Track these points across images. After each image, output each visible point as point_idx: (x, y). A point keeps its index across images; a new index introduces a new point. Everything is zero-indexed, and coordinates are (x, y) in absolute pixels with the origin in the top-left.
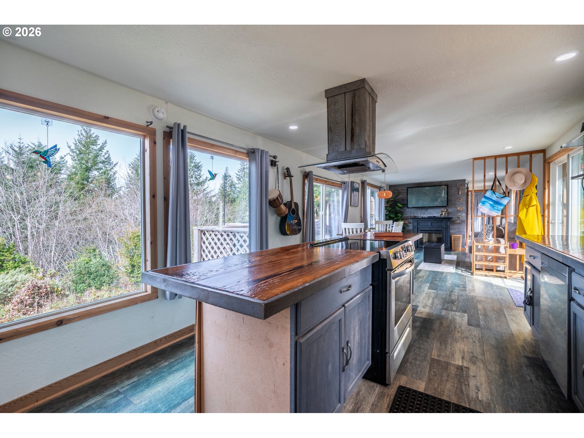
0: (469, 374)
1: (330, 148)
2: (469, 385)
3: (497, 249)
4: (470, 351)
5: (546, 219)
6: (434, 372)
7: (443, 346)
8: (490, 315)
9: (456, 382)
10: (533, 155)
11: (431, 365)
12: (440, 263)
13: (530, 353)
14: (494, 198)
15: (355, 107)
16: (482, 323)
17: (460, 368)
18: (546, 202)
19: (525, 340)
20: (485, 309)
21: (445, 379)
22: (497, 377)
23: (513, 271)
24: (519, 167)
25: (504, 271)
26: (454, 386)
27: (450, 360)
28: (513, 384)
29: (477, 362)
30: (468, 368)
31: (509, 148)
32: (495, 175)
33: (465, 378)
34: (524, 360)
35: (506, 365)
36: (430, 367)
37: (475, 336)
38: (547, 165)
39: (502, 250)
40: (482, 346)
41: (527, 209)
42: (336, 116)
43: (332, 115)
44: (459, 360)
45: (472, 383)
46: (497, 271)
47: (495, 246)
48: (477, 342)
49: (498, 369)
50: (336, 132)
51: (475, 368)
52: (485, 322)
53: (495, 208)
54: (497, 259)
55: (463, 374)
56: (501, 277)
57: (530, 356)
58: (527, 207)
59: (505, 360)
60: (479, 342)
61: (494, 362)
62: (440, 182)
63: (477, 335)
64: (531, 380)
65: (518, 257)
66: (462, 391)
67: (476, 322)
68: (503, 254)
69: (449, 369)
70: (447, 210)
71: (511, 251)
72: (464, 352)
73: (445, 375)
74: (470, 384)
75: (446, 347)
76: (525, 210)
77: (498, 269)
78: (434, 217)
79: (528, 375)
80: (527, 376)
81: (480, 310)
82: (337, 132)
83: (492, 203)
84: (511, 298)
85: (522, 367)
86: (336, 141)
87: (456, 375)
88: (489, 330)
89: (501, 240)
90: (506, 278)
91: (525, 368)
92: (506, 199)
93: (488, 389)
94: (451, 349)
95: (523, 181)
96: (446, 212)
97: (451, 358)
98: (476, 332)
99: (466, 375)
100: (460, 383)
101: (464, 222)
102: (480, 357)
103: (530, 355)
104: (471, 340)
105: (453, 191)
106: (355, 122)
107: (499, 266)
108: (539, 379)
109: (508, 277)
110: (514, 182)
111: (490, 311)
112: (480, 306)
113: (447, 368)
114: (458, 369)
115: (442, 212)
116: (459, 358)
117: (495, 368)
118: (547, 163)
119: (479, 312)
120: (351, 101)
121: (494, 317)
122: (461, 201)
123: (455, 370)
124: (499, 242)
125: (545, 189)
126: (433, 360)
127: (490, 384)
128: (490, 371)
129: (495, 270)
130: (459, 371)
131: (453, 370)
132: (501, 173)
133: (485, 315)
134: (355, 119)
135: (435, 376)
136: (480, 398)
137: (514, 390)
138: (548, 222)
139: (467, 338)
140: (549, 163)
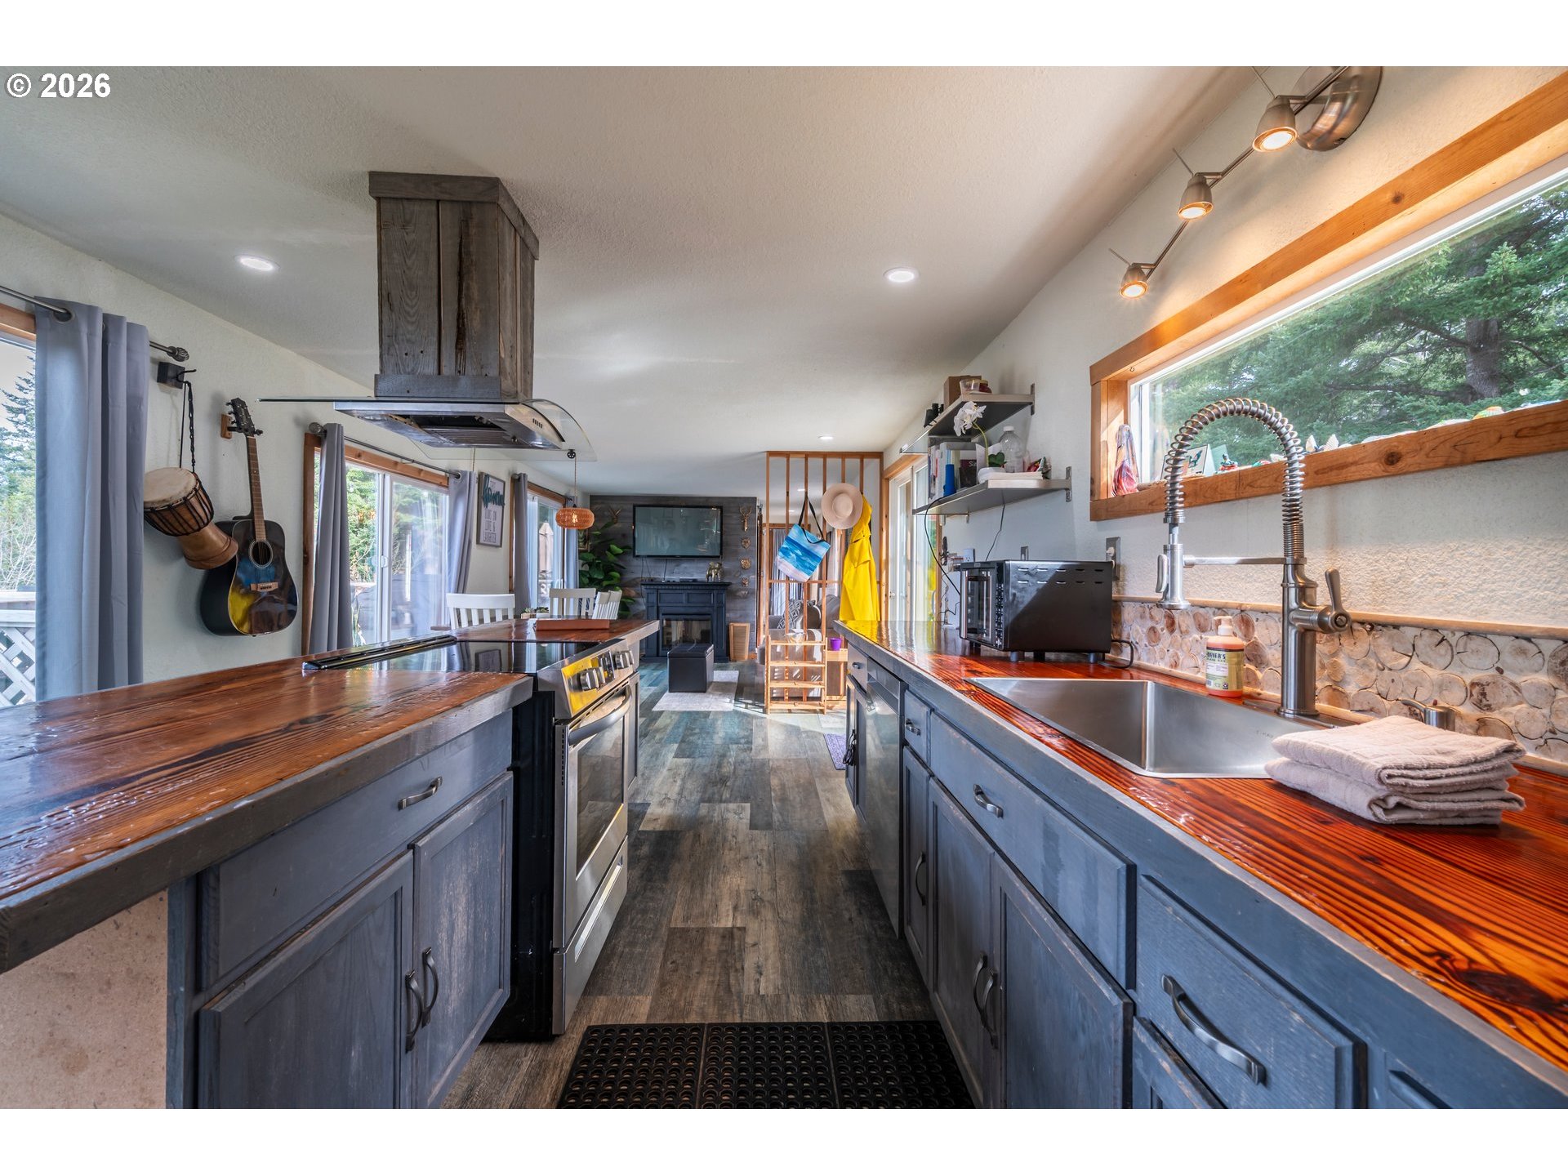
0: (745, 943)
1: (385, 356)
2: (743, 968)
3: (807, 654)
4: (749, 888)
5: (884, 588)
6: (672, 963)
7: (698, 892)
8: (791, 798)
9: (718, 970)
10: (865, 460)
11: (667, 947)
12: (704, 691)
13: (853, 862)
14: (805, 543)
15: (469, 254)
16: (776, 817)
17: (729, 934)
18: (884, 557)
19: (846, 837)
20: (783, 786)
21: (696, 970)
22: (795, 932)
23: (834, 698)
24: (843, 481)
25: (819, 699)
26: (713, 982)
27: (710, 920)
28: (821, 936)
29: (762, 910)
30: (745, 928)
31: (827, 440)
32: (806, 493)
33: (737, 954)
34: (842, 880)
35: (813, 901)
36: (664, 953)
37: (762, 850)
38: (884, 481)
39: (817, 655)
40: (772, 871)
41: (856, 569)
42: (409, 262)
43: (395, 255)
44: (728, 916)
45: (750, 961)
46: (809, 699)
47: (805, 646)
48: (764, 864)
49: (797, 914)
50: (408, 313)
51: (756, 925)
52: (781, 814)
53: (808, 564)
54: (807, 675)
55: (733, 947)
56: (815, 711)
57: (852, 869)
58: (856, 565)
59: (812, 890)
60: (769, 862)
61: (792, 901)
62: (708, 498)
63: (766, 848)
64: (850, 919)
65: (842, 666)
66: (728, 989)
67: (766, 819)
68: (819, 663)
69: (705, 943)
70: (721, 565)
71: (830, 656)
72: (738, 891)
73: (696, 963)
74: (746, 966)
75: (702, 894)
76: (854, 570)
77: (811, 695)
78: (695, 580)
79: (847, 909)
80: (845, 913)
81: (775, 790)
82: (412, 312)
83: (800, 553)
84: (827, 752)
85: (838, 895)
86: (408, 341)
87: (720, 952)
88: (788, 830)
89: (816, 632)
90: (822, 711)
91: (842, 897)
92: (825, 547)
93: (778, 964)
94: (713, 894)
95: (850, 512)
96: (718, 569)
97: (712, 916)
98: (763, 840)
99: (740, 946)
100: (726, 969)
101: (753, 593)
102: (768, 896)
103: (851, 868)
104: (753, 863)
105: (733, 520)
106: (469, 299)
107: (813, 689)
108: (863, 911)
109: (826, 711)
110: (836, 511)
111: (792, 788)
112: (774, 782)
113: (701, 944)
114: (724, 937)
115: (710, 569)
116: (728, 911)
117: (792, 913)
118: (884, 478)
119: (773, 794)
120: (457, 230)
121: (798, 799)
122: (747, 545)
123: (719, 941)
124: (812, 637)
126: (672, 932)
127: (782, 951)
128: (784, 922)
129: (804, 698)
130: (726, 941)
131: (713, 944)
132: (815, 492)
133: (783, 800)
134: (468, 288)
135: (675, 970)
136: (762, 992)
137: (823, 949)
138: (886, 595)
139: (747, 858)
140: (888, 480)
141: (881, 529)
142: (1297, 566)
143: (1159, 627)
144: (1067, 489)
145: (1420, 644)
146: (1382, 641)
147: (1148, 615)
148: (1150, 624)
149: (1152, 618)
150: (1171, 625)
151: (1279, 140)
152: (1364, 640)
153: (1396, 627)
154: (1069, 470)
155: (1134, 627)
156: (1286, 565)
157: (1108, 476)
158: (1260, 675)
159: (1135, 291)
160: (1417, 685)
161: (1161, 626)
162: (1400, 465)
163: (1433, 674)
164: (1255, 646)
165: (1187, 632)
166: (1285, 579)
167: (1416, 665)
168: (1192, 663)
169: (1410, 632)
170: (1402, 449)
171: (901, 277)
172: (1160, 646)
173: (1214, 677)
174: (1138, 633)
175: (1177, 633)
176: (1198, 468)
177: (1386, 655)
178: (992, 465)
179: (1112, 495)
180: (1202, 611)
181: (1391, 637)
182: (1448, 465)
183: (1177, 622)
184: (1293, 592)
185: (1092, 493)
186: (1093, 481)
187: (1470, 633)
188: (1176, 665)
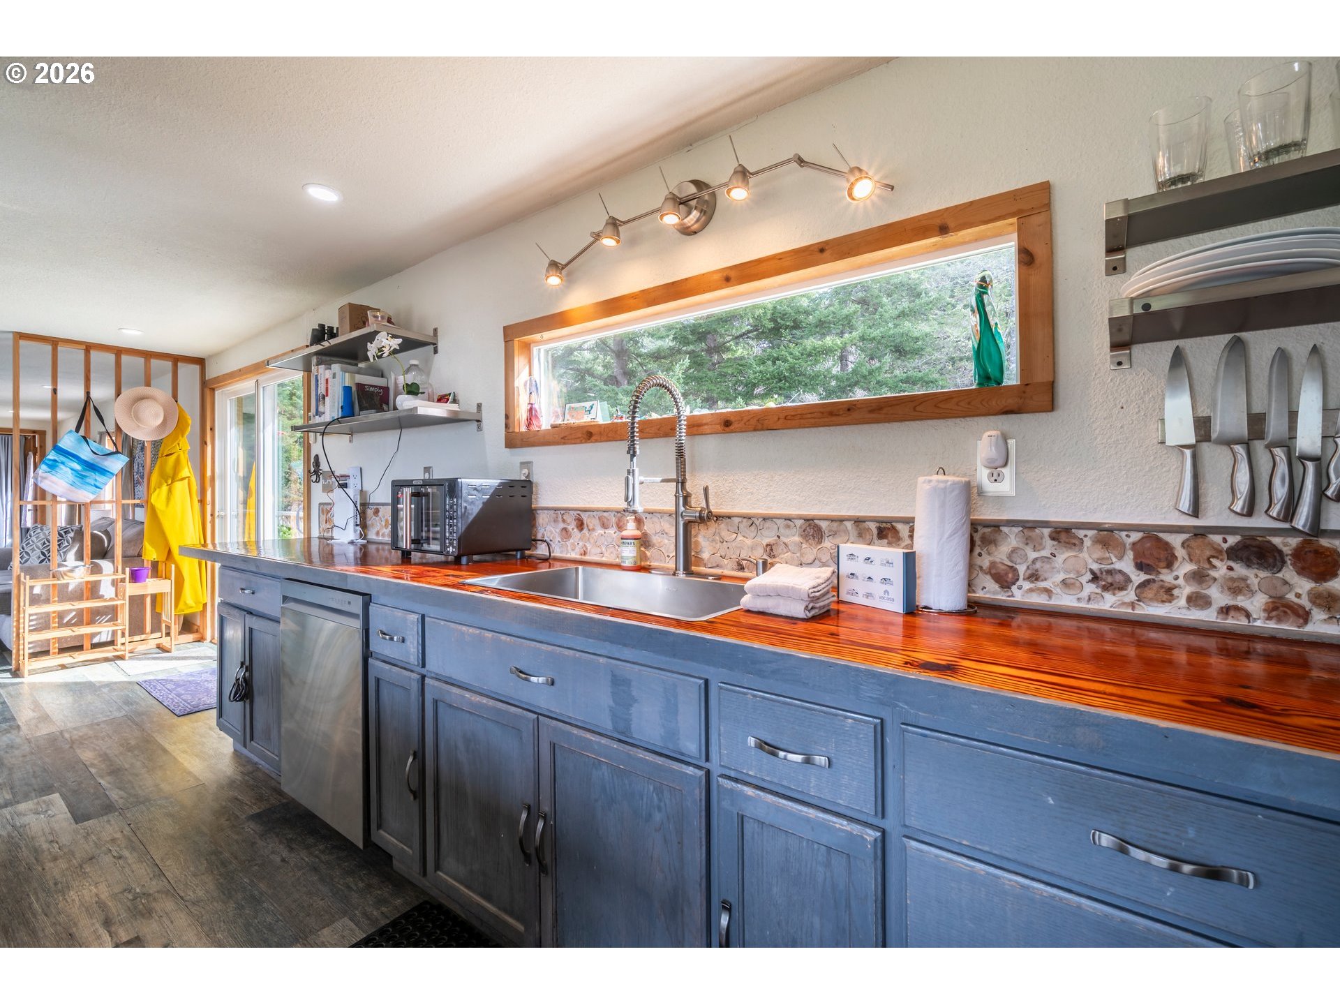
3: (92, 590)
4: (117, 889)
5: (209, 508)
8: (127, 766)
13: (255, 804)
14: (85, 454)
16: (114, 795)
18: (209, 473)
19: (232, 784)
20: (105, 757)
22: (217, 905)
23: (137, 638)
24: (148, 384)
25: (112, 643)
28: (256, 893)
29: (154, 904)
30: (138, 937)
31: (130, 334)
32: (88, 392)
34: (251, 827)
37: (113, 840)
38: (208, 392)
39: (107, 590)
40: (144, 857)
41: (170, 486)
44: (100, 936)
46: (94, 646)
47: (88, 582)
48: (126, 853)
49: (211, 886)
51: (152, 922)
52: (120, 789)
53: (88, 480)
54: (93, 616)
56: (106, 660)
57: (258, 811)
58: (170, 482)
59: (216, 852)
60: (133, 849)
61: (195, 875)
63: (118, 835)
64: (283, 860)
65: (148, 600)
67: (97, 802)
68: (111, 600)
71: (132, 589)
72: (100, 903)
76: (165, 488)
77: (96, 640)
79: (273, 852)
80: (272, 857)
81: (93, 765)
83: (78, 467)
84: (157, 703)
85: (254, 844)
88: (143, 803)
89: (105, 565)
90: (121, 658)
91: (261, 843)
92: (118, 459)
94: (55, 923)
95: (160, 420)
98: (109, 828)
102: (154, 886)
103: (256, 810)
104: (108, 859)
107: (100, 633)
108: (294, 846)
109: (128, 655)
110: (137, 418)
111: (121, 753)
112: (87, 755)
118: (208, 387)
119: (93, 771)
121: (138, 764)
124: (96, 570)
125: (206, 443)
127: (210, 934)
129: (86, 648)
132: (101, 392)
133: (115, 772)
137: (265, 905)
138: (212, 515)
139: (91, 859)
140: (213, 390)
141: (204, 443)
142: (683, 483)
143: (570, 528)
144: (478, 421)
145: (741, 526)
146: (723, 526)
147: (560, 519)
148: (562, 525)
149: (564, 521)
150: (580, 525)
151: (671, 220)
152: (713, 526)
153: (729, 518)
154: (479, 406)
155: (547, 528)
156: (678, 483)
157: (522, 414)
158: (648, 553)
159: (554, 281)
160: (741, 548)
161: (572, 527)
162: (732, 427)
163: (749, 542)
164: (645, 534)
165: (594, 529)
166: (677, 491)
167: (740, 538)
168: (599, 550)
169: (736, 520)
170: (732, 419)
171: (323, 195)
172: (571, 541)
173: (628, 558)
174: (552, 533)
175: (585, 531)
176: (592, 415)
177: (724, 534)
178: (409, 393)
179: (523, 429)
180: (605, 514)
181: (727, 523)
182: (755, 430)
183: (585, 522)
184: (681, 499)
185: (507, 426)
186: (507, 417)
187: (765, 518)
188: (585, 554)
